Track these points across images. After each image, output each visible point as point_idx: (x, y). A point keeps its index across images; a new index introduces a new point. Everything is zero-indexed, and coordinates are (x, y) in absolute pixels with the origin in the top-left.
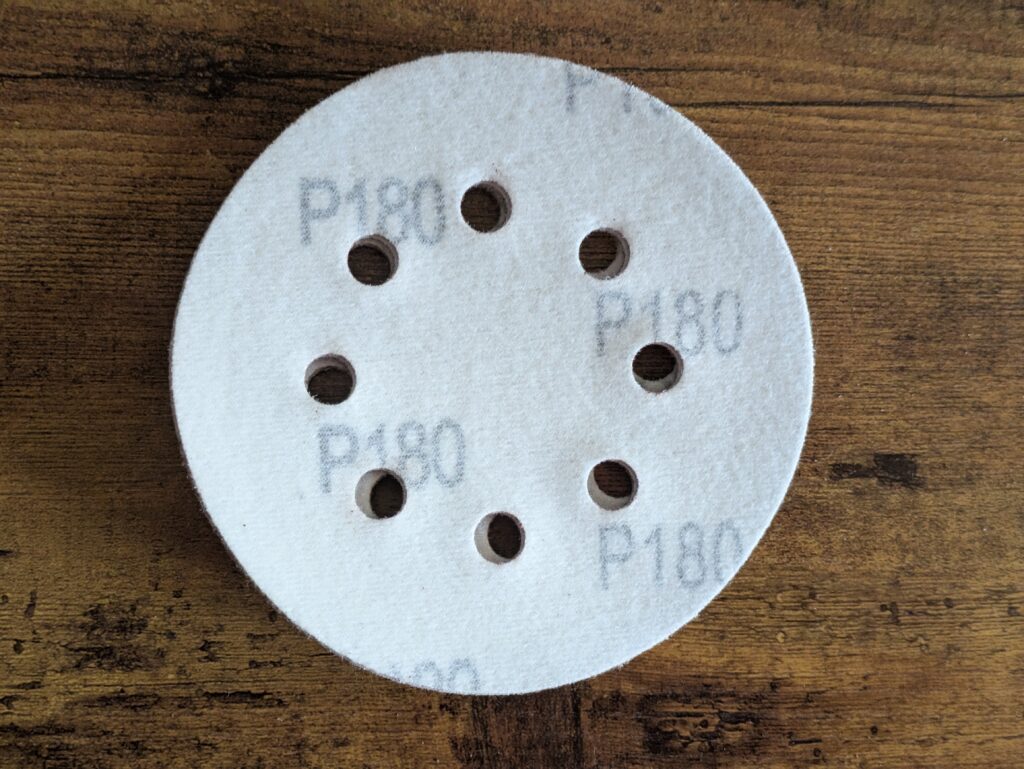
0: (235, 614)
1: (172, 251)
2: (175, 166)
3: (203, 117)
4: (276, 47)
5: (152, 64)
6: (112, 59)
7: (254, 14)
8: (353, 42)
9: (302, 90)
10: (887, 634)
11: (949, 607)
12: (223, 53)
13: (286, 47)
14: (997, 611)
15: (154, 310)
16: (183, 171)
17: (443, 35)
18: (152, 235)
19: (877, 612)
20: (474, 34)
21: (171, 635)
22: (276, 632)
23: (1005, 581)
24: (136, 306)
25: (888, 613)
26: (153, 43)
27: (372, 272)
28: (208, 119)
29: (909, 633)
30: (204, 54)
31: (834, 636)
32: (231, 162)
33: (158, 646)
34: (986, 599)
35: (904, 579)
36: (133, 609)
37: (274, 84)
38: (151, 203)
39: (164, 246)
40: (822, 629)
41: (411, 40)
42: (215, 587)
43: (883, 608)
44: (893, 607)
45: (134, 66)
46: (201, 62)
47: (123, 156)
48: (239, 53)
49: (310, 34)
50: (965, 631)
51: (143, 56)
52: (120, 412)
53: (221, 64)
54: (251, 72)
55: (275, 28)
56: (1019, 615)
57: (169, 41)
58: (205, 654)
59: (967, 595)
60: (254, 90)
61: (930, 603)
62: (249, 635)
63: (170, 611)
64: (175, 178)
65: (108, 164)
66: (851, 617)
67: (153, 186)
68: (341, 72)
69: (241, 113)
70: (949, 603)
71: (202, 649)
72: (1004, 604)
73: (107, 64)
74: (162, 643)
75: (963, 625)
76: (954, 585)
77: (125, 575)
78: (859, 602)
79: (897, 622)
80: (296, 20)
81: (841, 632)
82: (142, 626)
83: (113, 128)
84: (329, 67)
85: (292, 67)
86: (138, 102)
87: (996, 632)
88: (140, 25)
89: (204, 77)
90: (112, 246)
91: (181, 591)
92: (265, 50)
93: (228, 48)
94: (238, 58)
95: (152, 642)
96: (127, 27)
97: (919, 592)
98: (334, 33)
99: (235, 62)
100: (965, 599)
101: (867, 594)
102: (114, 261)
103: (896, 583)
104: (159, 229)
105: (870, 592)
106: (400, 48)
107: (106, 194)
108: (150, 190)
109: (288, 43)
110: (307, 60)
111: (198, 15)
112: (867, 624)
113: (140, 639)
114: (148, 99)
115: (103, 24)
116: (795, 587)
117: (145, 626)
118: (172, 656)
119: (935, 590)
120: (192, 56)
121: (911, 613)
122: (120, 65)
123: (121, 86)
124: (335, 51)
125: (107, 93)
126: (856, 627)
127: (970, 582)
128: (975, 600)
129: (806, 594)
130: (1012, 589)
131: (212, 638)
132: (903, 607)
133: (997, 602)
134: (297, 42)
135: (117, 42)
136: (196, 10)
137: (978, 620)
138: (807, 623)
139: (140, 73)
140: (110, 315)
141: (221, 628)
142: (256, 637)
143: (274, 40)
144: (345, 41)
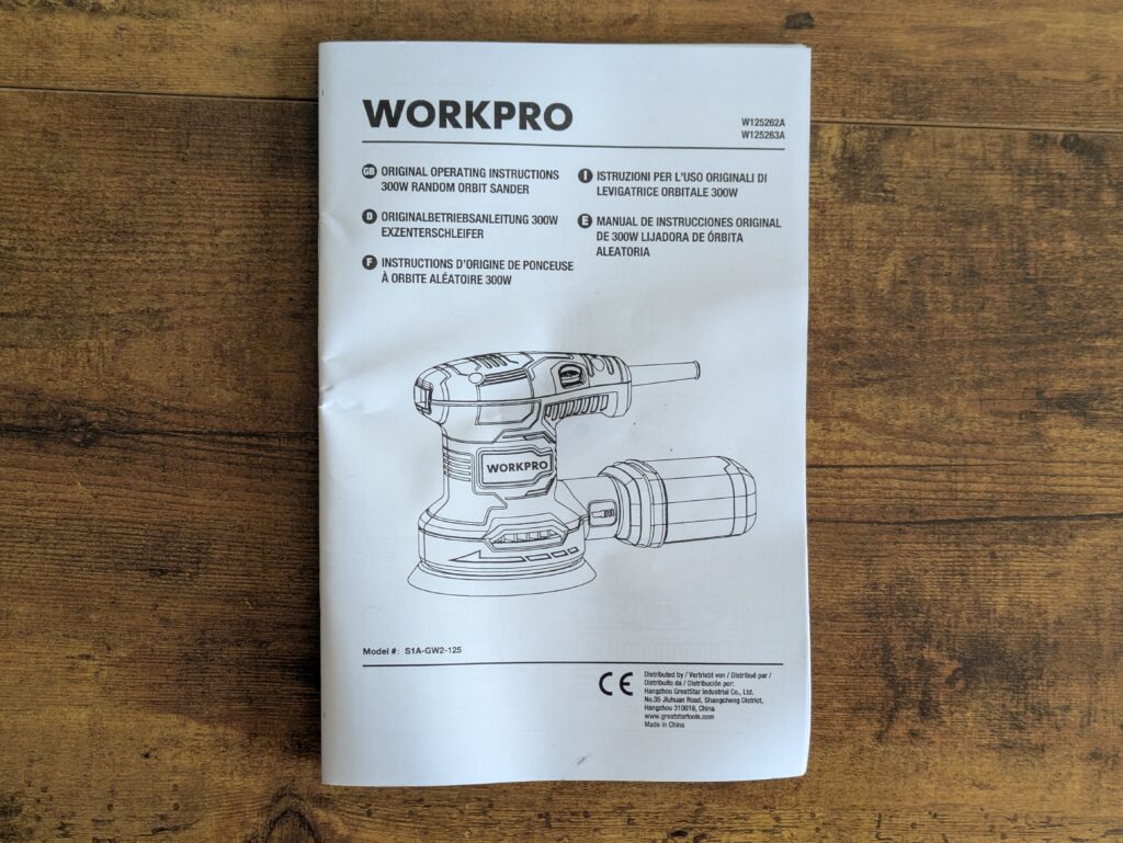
0: (83, 805)
1: (49, 551)
2: (56, 493)
3: (77, 459)
4: (129, 412)
5: (43, 422)
6: (15, 418)
7: (115, 389)
8: (184, 411)
9: (147, 443)
10: (542, 834)
11: (587, 817)
12: (92, 416)
13: (137, 413)
14: (620, 821)
15: (36, 591)
16: (60, 496)
17: (246, 408)
18: (38, 539)
19: (536, 819)
20: (269, 408)
21: (38, 818)
22: (111, 818)
23: (626, 800)
24: (24, 588)
25: (543, 819)
26: (44, 407)
27: (190, 570)
28: (79, 461)
29: (558, 835)
30: (79, 416)
31: (504, 835)
32: (95, 491)
33: (29, 825)
34: (612, 812)
35: (555, 797)
36: (13, 799)
37: (127, 438)
38: (37, 518)
39: (45, 548)
40: (497, 829)
41: (224, 411)
42: (71, 786)
43: (540, 816)
44: (547, 815)
45: (30, 423)
46: (77, 421)
47: (19, 485)
48: (103, 417)
49: (154, 404)
50: (597, 834)
51: (36, 417)
52: (10, 662)
53: (90, 424)
54: (111, 430)
55: (130, 399)
56: (634, 824)
57: (54, 406)
58: (61, 832)
59: (600, 809)
60: (113, 442)
61: (573, 814)
62: (93, 820)
63: (38, 801)
64: (54, 501)
65: (10, 490)
66: (518, 822)
67: (39, 506)
68: (175, 431)
69: (103, 458)
70: (586, 814)
71: (60, 828)
72: (625, 816)
73: (11, 421)
74: (32, 823)
75: (596, 830)
76: (590, 802)
77: (7, 775)
78: (524, 811)
79: (550, 827)
80: (144, 394)
81: (509, 832)
82: (19, 811)
83: (13, 466)
84: (166, 427)
85: (140, 427)
86: (32, 448)
87: (619, 836)
88: (36, 395)
89: (79, 432)
90: (10, 546)
91: (46, 788)
92: (122, 414)
93: (95, 412)
94: (103, 419)
95: (25, 822)
96: (26, 396)
97: (565, 806)
98: (171, 404)
99: (100, 422)
100: (598, 812)
101: (529, 806)
102: (10, 557)
103: (550, 799)
104: (42, 536)
105: (530, 805)
106: (217, 416)
107: (6, 511)
108: (37, 508)
109: (138, 410)
110: (151, 422)
111: (75, 389)
112: (529, 827)
113: (16, 820)
114: (38, 446)
115: (10, 394)
116: (479, 800)
117: (21, 811)
118: (38, 833)
119: (577, 804)
120: (71, 418)
121: (559, 820)
122: (20, 422)
123: (20, 437)
124: (171, 417)
125: (10, 440)
126: (521, 828)
127: (601, 800)
128: (605, 813)
129: (486, 804)
130: (631, 806)
131: (67, 821)
132: (553, 816)
133: (620, 814)
134: (145, 410)
135: (19, 406)
136: (75, 386)
137: (606, 827)
138: (486, 825)
139: (33, 428)
140: (5, 594)
141: (73, 814)
142: (98, 821)
143: (128, 408)
144: (178, 410)
